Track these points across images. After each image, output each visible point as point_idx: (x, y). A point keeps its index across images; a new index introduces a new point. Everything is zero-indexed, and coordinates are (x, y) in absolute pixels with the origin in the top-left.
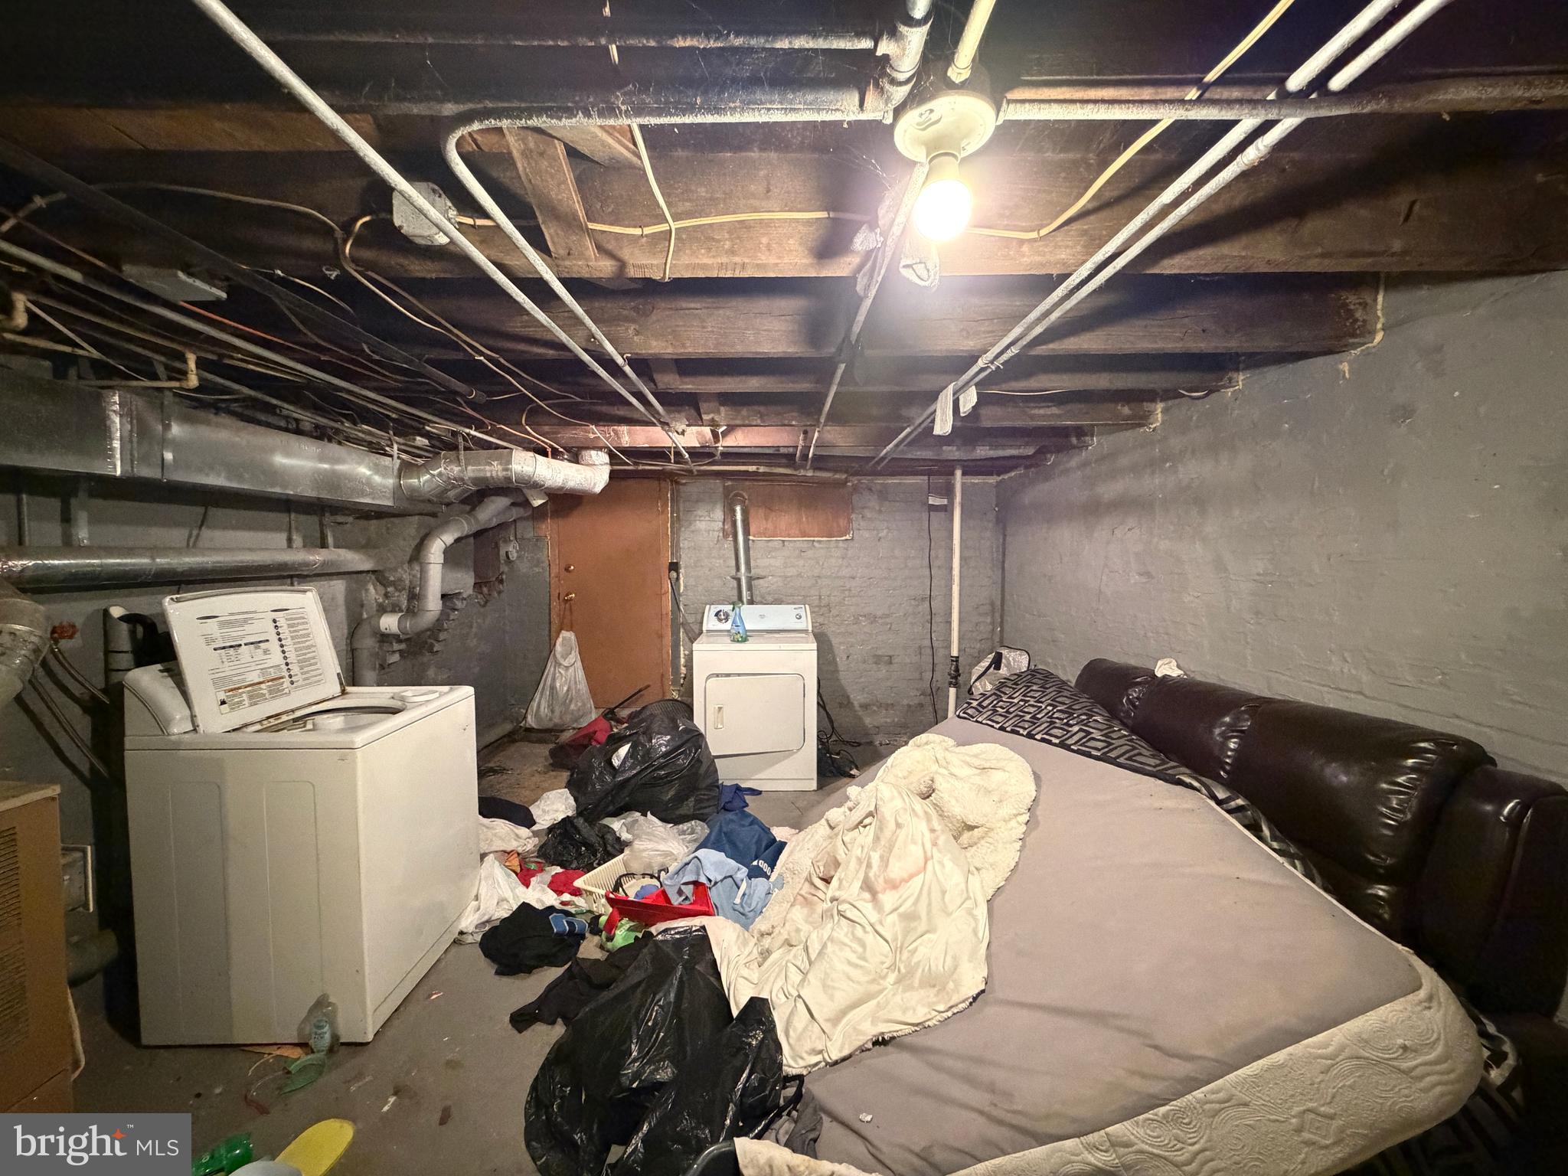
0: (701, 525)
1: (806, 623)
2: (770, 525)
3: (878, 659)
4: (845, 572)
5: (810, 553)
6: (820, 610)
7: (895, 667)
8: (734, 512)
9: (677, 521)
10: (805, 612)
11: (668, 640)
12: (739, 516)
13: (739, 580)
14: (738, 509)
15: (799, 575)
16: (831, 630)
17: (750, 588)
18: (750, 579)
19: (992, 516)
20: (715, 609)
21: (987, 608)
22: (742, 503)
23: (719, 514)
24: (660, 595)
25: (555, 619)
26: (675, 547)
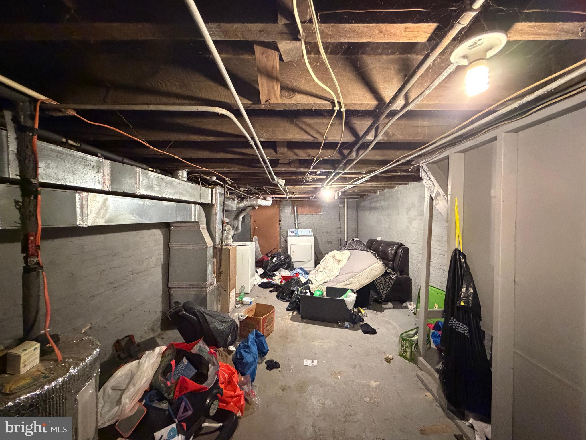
0: (286, 211)
1: (312, 233)
2: (302, 210)
3: (328, 243)
4: (320, 222)
5: (312, 217)
6: (315, 231)
7: (332, 244)
8: (294, 208)
9: (280, 210)
10: (311, 231)
11: (279, 238)
12: (295, 209)
13: (295, 224)
14: (295, 207)
15: (310, 222)
16: (317, 236)
17: (298, 226)
18: (298, 224)
19: (355, 208)
20: (291, 230)
21: (354, 230)
22: (296, 206)
23: (290, 208)
24: (277, 227)
25: (252, 233)
26: (280, 216)
